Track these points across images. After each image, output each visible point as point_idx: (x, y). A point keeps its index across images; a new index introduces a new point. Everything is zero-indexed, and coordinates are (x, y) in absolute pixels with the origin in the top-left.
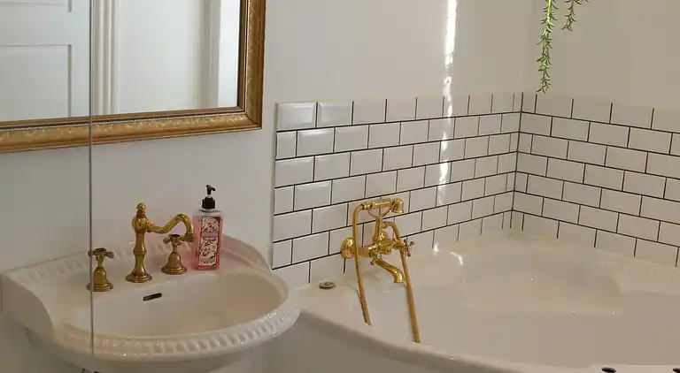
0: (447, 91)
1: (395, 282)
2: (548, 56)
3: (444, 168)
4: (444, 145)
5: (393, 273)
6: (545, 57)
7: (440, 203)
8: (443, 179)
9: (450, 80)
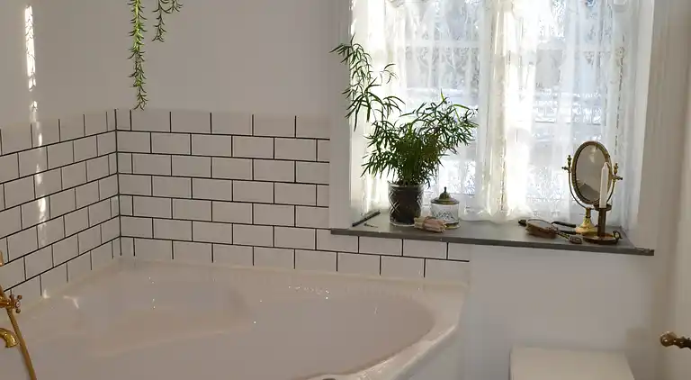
0: (34, 118)
1: (7, 346)
2: (141, 71)
3: (42, 203)
4: (39, 178)
5: (3, 337)
6: (138, 73)
7: (43, 243)
8: (42, 216)
9: (36, 105)
